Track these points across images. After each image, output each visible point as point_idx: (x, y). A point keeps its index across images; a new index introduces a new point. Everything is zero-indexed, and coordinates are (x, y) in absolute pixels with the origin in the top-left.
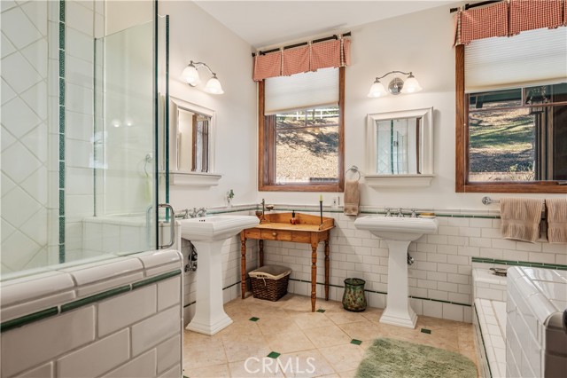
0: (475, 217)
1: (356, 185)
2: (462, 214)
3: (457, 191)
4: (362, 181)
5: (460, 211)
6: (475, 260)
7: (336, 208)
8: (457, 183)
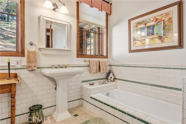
0: (83, 66)
1: (34, 53)
2: (79, 66)
3: (77, 57)
4: (37, 51)
5: (78, 65)
6: (83, 82)
7: (19, 66)
8: (77, 54)
